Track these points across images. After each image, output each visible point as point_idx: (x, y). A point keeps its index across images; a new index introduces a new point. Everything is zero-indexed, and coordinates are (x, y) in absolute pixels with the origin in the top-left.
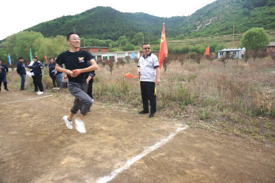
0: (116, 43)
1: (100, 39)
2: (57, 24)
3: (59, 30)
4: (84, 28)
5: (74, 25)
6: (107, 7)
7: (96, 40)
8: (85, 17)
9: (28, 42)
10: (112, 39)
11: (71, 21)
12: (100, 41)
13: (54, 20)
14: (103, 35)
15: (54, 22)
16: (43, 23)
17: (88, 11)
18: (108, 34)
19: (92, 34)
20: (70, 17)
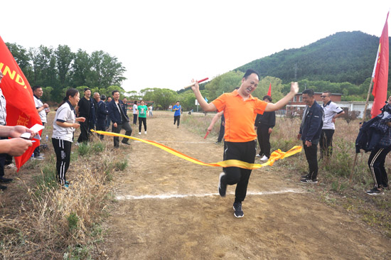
0: (358, 88)
1: (331, 82)
2: (274, 61)
3: (275, 68)
4: (310, 65)
5: (297, 61)
6: (354, 32)
7: (325, 82)
8: (315, 50)
9: (232, 84)
10: (354, 82)
11: (293, 57)
12: (332, 84)
13: (272, 56)
14: (339, 76)
15: (271, 59)
16: (257, 60)
17: (321, 40)
18: (348, 74)
19: (321, 74)
20: (293, 51)
